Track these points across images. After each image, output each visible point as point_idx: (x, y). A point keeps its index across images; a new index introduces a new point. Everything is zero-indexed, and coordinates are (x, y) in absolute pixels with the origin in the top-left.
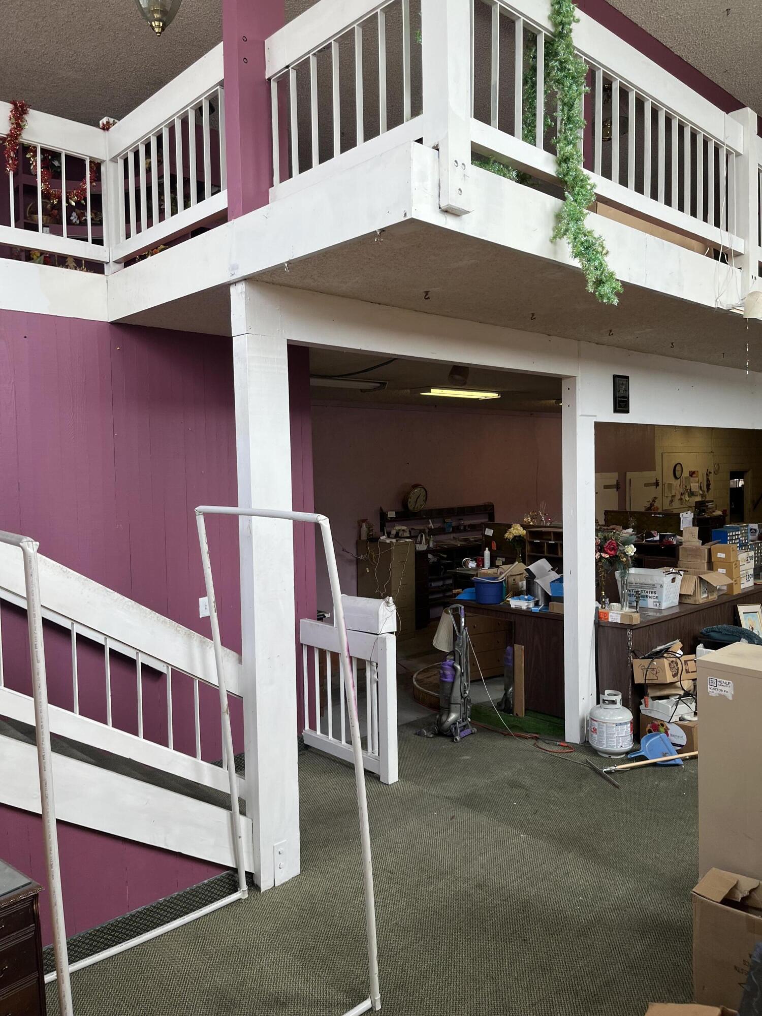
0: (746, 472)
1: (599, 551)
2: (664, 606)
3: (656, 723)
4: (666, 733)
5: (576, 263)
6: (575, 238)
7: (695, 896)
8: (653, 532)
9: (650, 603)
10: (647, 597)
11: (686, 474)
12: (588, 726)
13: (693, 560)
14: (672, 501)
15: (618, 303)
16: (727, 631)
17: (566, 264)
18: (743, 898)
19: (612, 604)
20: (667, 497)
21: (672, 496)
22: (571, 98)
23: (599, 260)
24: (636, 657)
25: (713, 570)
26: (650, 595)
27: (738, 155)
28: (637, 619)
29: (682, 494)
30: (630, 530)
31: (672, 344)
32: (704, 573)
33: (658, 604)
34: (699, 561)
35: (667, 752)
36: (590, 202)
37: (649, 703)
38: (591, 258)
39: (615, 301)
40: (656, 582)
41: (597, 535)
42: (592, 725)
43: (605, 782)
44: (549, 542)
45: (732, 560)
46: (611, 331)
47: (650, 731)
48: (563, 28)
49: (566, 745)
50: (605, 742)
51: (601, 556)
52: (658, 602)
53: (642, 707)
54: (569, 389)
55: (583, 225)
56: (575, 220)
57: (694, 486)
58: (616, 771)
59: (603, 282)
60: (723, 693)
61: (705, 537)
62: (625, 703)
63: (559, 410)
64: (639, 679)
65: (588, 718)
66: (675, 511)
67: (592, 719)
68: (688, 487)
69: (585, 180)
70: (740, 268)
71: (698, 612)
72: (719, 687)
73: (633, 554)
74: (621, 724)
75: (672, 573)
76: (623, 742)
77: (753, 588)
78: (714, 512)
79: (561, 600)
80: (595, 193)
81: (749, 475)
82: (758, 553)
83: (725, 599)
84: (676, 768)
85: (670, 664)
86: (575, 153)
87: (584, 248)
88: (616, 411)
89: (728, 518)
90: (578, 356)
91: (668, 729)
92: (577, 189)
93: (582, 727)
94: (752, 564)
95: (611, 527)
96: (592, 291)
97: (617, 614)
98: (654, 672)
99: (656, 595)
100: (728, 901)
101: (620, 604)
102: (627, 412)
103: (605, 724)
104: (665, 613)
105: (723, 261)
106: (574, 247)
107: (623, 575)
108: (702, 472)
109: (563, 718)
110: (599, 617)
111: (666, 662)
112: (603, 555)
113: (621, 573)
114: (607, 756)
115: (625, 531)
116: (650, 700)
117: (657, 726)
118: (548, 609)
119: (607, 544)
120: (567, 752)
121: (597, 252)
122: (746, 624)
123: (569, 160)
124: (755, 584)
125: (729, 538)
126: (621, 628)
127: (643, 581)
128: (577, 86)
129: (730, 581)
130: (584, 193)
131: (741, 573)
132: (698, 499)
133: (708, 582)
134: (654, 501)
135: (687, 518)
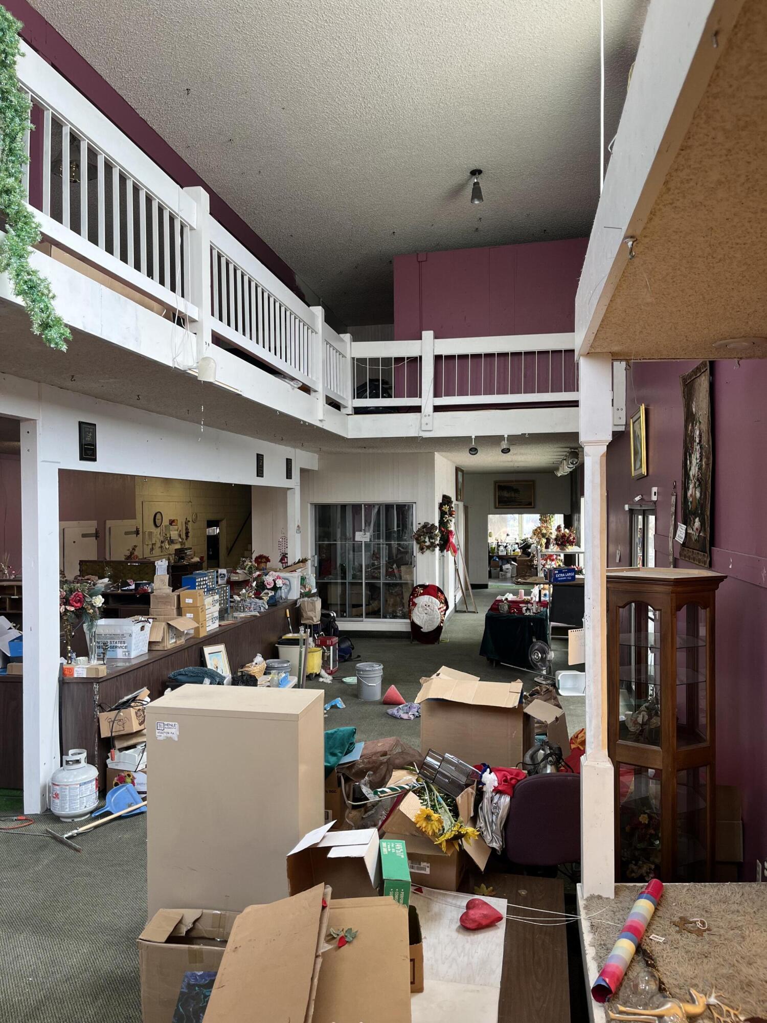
0: (221, 520)
1: (64, 605)
2: (133, 655)
3: (123, 774)
4: (133, 783)
5: (19, 300)
6: (18, 275)
7: (141, 943)
8: (129, 581)
9: (120, 653)
10: (116, 647)
11: (166, 522)
12: (49, 792)
13: (163, 607)
14: (152, 549)
15: (67, 350)
16: (193, 672)
17: (8, 300)
18: (188, 932)
19: (78, 658)
20: (148, 545)
21: (153, 544)
22: (13, 131)
23: (45, 302)
24: (103, 710)
25: (181, 616)
26: (119, 645)
27: (192, 229)
28: (103, 672)
29: (162, 542)
30: (106, 580)
31: (138, 396)
32: (173, 619)
33: (127, 654)
34: (169, 607)
35: (133, 801)
36: (35, 241)
37: (116, 756)
38: (36, 299)
39: (64, 348)
40: (125, 632)
41: (61, 587)
42: (54, 791)
43: (66, 848)
44: (12, 597)
45: (198, 605)
46: (73, 376)
47: (116, 784)
48: (6, 58)
49: (24, 818)
50: (68, 807)
51: (66, 609)
52: (128, 652)
53: (108, 761)
54: (28, 432)
55: (27, 262)
56: (18, 255)
57: (174, 534)
58: (78, 834)
59: (50, 327)
60: (169, 735)
61: (176, 582)
62: (90, 760)
63: (17, 453)
64: (105, 733)
65: (50, 784)
66: (152, 560)
67: (54, 784)
68: (168, 536)
69: (27, 218)
70: (195, 334)
71: (166, 658)
72: (166, 730)
73: (100, 605)
74: (85, 783)
75: (141, 621)
76: (87, 802)
77: (218, 629)
78: (192, 558)
79: (19, 659)
80: (41, 233)
81: (224, 524)
82: (224, 596)
83: (192, 642)
84: (140, 816)
85: (136, 713)
86: (17, 187)
87: (28, 287)
88: (82, 458)
89: (205, 564)
90: (39, 398)
91: (135, 778)
92: (20, 225)
93: (43, 795)
94: (217, 607)
95: (86, 577)
96: (38, 333)
97: (83, 668)
98: (121, 723)
99: (126, 645)
100: (172, 939)
101: (87, 658)
102: (95, 460)
103: (67, 787)
104: (134, 662)
105: (179, 324)
106: (16, 284)
107: (91, 627)
108: (181, 521)
109: (22, 790)
110: (64, 674)
111: (132, 711)
112: (68, 608)
113: (89, 625)
114: (70, 820)
115: (101, 581)
116: (117, 752)
117: (123, 778)
118: (6, 671)
119: (72, 596)
120: (25, 826)
121: (43, 294)
122: (211, 665)
123: (11, 193)
124: (220, 625)
125: (197, 584)
126: (87, 682)
127: (113, 632)
128: (20, 120)
129: (197, 625)
130: (28, 230)
131: (207, 616)
132: (178, 546)
133: (176, 628)
134: (134, 549)
135: (162, 566)
